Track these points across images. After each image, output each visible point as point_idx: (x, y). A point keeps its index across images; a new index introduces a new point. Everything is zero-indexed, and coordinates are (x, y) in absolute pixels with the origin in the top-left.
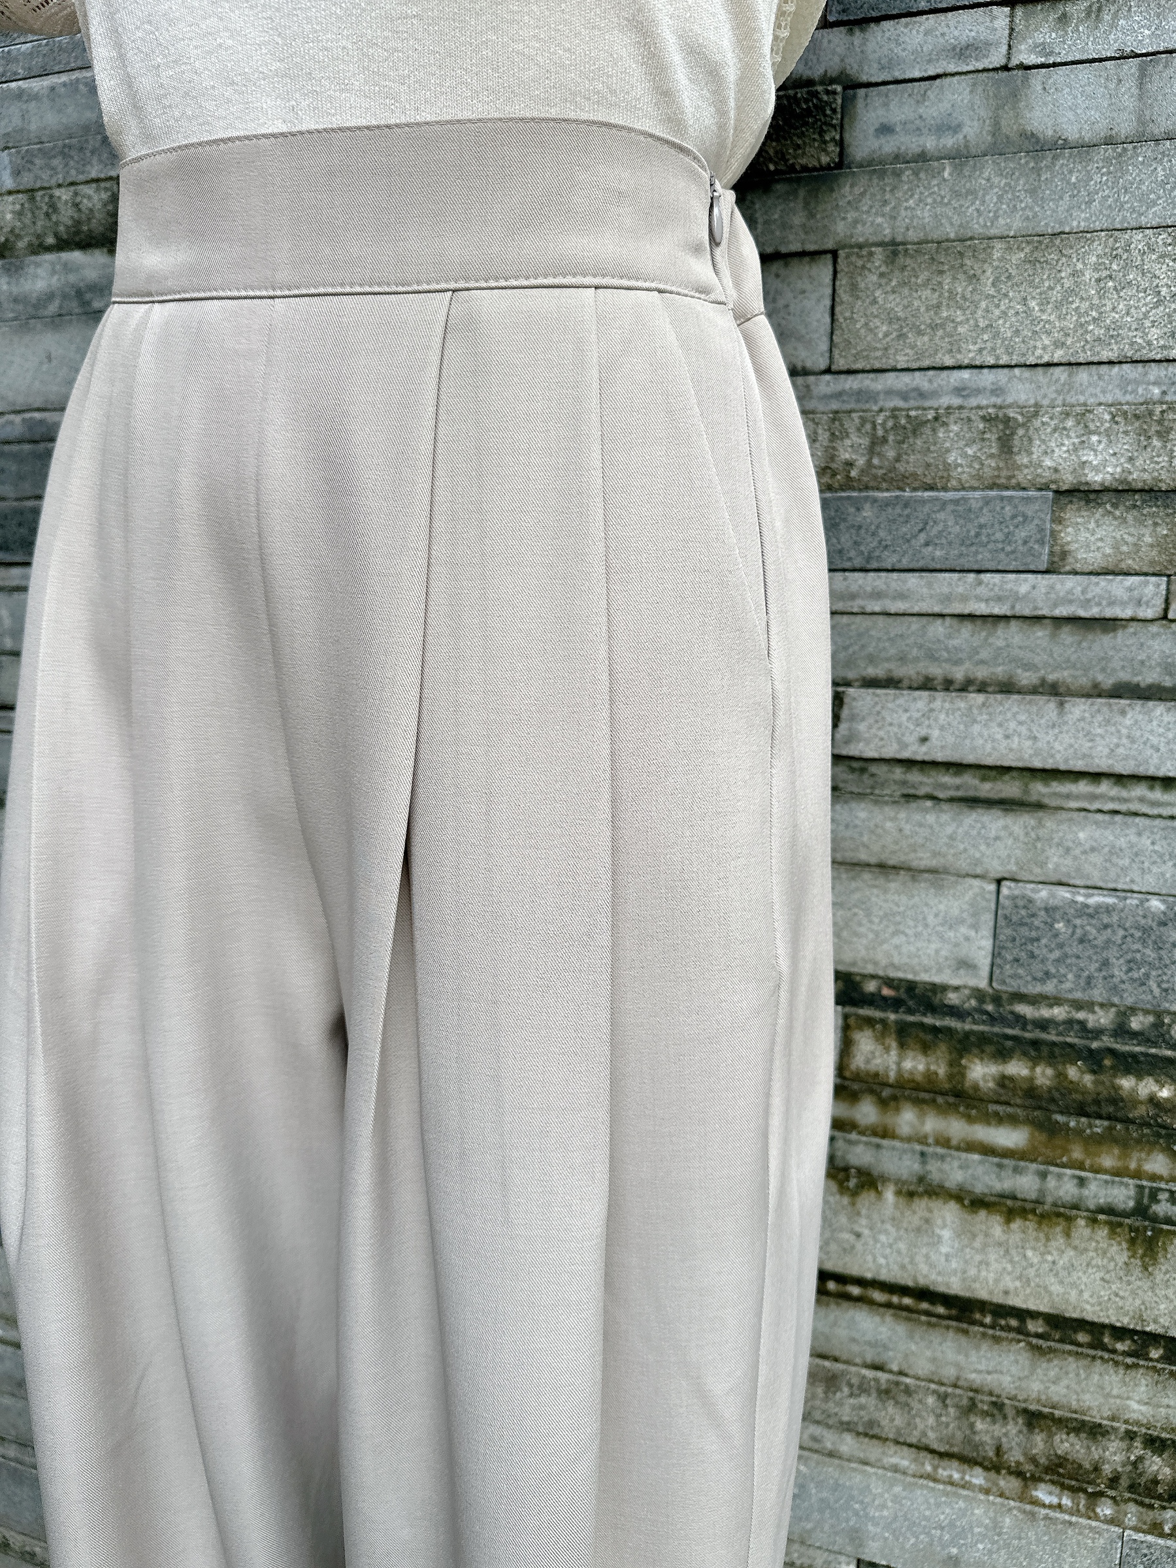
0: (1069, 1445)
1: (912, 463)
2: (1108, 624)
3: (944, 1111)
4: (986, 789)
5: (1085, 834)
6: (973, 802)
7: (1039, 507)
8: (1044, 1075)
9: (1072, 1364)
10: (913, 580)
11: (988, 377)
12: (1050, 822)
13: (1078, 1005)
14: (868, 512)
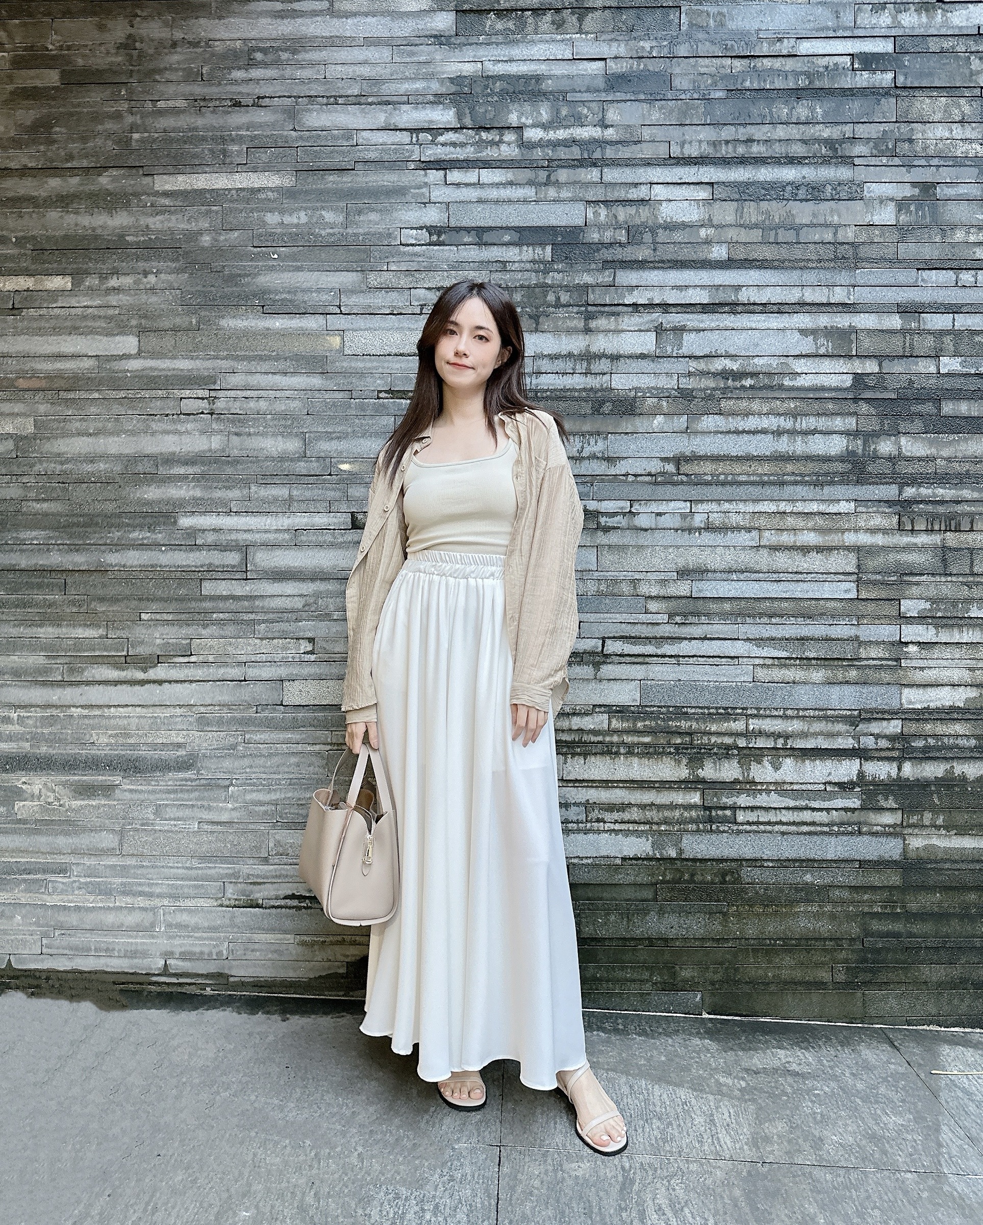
0: (667, 813)
1: (615, 591)
2: (658, 624)
3: (632, 736)
4: (636, 660)
5: (657, 668)
6: (634, 663)
7: (642, 600)
8: (653, 724)
9: (666, 793)
10: (618, 615)
11: (630, 574)
12: (650, 666)
13: (658, 707)
14: (607, 601)
